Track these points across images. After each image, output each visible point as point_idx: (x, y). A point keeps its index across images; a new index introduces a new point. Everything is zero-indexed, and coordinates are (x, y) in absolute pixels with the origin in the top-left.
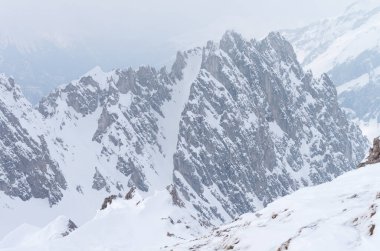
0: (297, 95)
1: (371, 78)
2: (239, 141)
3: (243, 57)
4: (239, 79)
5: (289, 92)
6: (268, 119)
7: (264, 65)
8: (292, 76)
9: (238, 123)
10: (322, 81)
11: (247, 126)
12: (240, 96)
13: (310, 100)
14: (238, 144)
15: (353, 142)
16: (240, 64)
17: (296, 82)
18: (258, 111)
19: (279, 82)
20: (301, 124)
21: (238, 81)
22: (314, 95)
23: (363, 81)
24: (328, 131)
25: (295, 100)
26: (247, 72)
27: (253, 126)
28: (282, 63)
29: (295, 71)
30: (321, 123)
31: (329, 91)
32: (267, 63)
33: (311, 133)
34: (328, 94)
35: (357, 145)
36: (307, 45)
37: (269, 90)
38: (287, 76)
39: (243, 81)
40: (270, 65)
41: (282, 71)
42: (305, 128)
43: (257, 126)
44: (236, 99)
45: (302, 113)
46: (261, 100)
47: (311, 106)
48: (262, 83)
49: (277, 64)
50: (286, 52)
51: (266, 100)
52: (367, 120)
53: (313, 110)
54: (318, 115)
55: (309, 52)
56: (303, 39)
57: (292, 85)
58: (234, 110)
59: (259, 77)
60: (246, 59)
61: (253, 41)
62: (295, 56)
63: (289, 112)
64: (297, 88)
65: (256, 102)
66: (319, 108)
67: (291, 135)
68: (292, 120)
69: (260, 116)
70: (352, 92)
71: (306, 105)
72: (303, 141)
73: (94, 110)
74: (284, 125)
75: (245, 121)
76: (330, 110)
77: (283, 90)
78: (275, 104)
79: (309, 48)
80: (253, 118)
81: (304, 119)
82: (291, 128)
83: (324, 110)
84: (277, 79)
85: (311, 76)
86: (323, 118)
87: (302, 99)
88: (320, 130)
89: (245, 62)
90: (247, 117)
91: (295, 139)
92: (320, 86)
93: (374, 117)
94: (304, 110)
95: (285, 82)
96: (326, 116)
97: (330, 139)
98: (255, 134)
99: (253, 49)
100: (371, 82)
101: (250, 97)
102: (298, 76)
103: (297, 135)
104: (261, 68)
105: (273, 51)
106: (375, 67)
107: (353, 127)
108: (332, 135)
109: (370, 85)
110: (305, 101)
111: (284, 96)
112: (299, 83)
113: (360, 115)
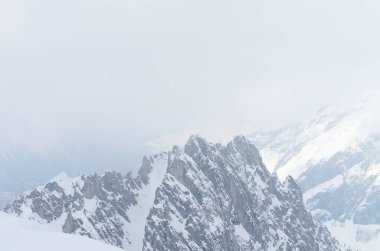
0: (263, 198)
1: (344, 179)
2: (204, 244)
3: (207, 161)
4: (204, 182)
5: (254, 195)
6: (234, 222)
7: (229, 169)
8: (258, 179)
9: (203, 226)
10: (287, 184)
11: (213, 229)
12: (205, 199)
13: (276, 202)
14: (203, 248)
15: (320, 244)
16: (205, 168)
17: (261, 184)
18: (224, 215)
19: (243, 185)
20: (267, 227)
21: (203, 185)
22: (280, 198)
23: (337, 182)
24: (294, 233)
25: (260, 203)
26: (212, 176)
27: (218, 230)
28: (248, 166)
29: (261, 174)
30: (288, 225)
31: (294, 193)
32: (231, 166)
33: (277, 236)
34: (294, 196)
35: (325, 247)
36: (281, 148)
37: (234, 194)
38: (253, 179)
39: (208, 184)
40: (236, 169)
41: (247, 174)
42: (271, 230)
43: (222, 230)
44: (201, 203)
45: (268, 215)
46: (227, 203)
47: (277, 208)
48: (227, 186)
49: (242, 167)
50: (251, 155)
51: (232, 203)
52: (343, 221)
53: (279, 212)
54: (284, 217)
55: (283, 155)
56: (276, 142)
57: (257, 187)
58: (199, 213)
59: (223, 180)
60: (211, 163)
61: (218, 145)
63: (254, 215)
64: (263, 191)
65: (222, 205)
66: (284, 210)
67: (257, 238)
68: (258, 223)
69: (226, 220)
70: (327, 193)
71: (271, 207)
72: (270, 244)
73: (59, 216)
74: (250, 228)
75: (210, 224)
76: (296, 212)
77: (248, 193)
78: (240, 207)
79: (283, 151)
80: (218, 221)
81: (270, 222)
82: (257, 231)
83: (289, 212)
84: (242, 183)
85: (276, 178)
86: (289, 220)
87: (268, 202)
88: (286, 233)
89: (210, 166)
90: (212, 220)
91: (261, 241)
92: (286, 189)
93: (349, 218)
94: (270, 213)
95: (249, 186)
96: (292, 218)
97: (297, 241)
98: (220, 237)
99: (217, 153)
100: (345, 183)
101: (215, 200)
102: (263, 179)
103: (263, 238)
104: (226, 171)
105: (238, 155)
106: (348, 168)
107: (321, 229)
108: (299, 237)
109: (344, 185)
110: (271, 203)
111: (250, 199)
112: (264, 186)
113: (336, 216)
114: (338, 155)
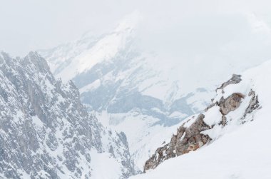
0: (52, 97)
1: (101, 82)
2: (10, 131)
3: (11, 70)
4: (9, 86)
5: (46, 94)
6: (31, 114)
7: (27, 76)
8: (48, 82)
9: (9, 118)
10: (69, 86)
11: (16, 120)
12: (10, 98)
13: (61, 99)
14: (9, 134)
15: (92, 127)
16: (9, 75)
17: (50, 87)
18: (24, 109)
19: (38, 87)
20: (55, 116)
21: (8, 88)
22: (64, 96)
23: (96, 84)
24: (74, 120)
25: (50, 100)
26: (15, 81)
27: (20, 120)
28: (40, 73)
29: (50, 79)
30: (70, 115)
31: (74, 92)
32: (28, 73)
33: (63, 122)
34: (74, 95)
35: (95, 129)
36: (57, 60)
37: (31, 93)
38: (44, 83)
39: (12, 87)
40: (31, 75)
41: (40, 79)
42: (58, 119)
43: (23, 120)
44: (6, 100)
45: (55, 109)
46: (26, 101)
47: (62, 103)
48: (25, 88)
49: (36, 74)
50: (42, 66)
51: (30, 100)
52: (100, 111)
53: (63, 106)
54: (67, 110)
55: (58, 65)
56: (53, 56)
57: (47, 88)
58: (6, 109)
59: (22, 84)
60: (13, 71)
61: (18, 58)
62: (49, 68)
63: (46, 109)
64: (51, 91)
65: (22, 102)
66: (67, 105)
67: (49, 125)
68: (49, 114)
69: (26, 112)
70: (89, 92)
71: (58, 103)
72: (57, 129)
74: (43, 118)
75: (14, 116)
76: (75, 105)
77: (41, 92)
78: (36, 103)
79: (58, 63)
80: (20, 114)
81: (57, 113)
82: (48, 120)
83: (71, 106)
84: (37, 85)
85: (61, 82)
86: (71, 112)
87: (55, 99)
88: (69, 120)
89: (12, 74)
90: (16, 113)
91: (51, 127)
92: (67, 89)
93: (105, 110)
94: (57, 107)
95: (42, 87)
96: (73, 110)
97: (76, 126)
98: (22, 125)
99: (18, 64)
100: (102, 85)
101: (17, 98)
102: (52, 83)
103: (53, 125)
104: (25, 77)
105: (33, 65)
106: (104, 75)
107: (91, 117)
108: (77, 123)
109: (101, 87)
110: (57, 100)
111: (43, 97)
112: (52, 87)
113: (95, 109)
114: (97, 66)
